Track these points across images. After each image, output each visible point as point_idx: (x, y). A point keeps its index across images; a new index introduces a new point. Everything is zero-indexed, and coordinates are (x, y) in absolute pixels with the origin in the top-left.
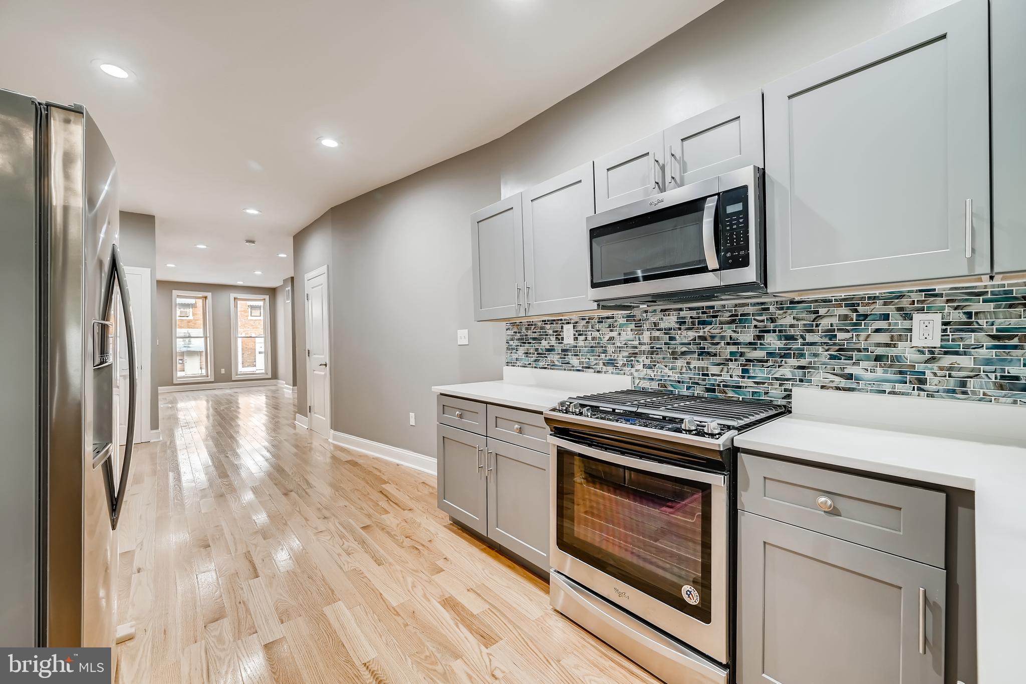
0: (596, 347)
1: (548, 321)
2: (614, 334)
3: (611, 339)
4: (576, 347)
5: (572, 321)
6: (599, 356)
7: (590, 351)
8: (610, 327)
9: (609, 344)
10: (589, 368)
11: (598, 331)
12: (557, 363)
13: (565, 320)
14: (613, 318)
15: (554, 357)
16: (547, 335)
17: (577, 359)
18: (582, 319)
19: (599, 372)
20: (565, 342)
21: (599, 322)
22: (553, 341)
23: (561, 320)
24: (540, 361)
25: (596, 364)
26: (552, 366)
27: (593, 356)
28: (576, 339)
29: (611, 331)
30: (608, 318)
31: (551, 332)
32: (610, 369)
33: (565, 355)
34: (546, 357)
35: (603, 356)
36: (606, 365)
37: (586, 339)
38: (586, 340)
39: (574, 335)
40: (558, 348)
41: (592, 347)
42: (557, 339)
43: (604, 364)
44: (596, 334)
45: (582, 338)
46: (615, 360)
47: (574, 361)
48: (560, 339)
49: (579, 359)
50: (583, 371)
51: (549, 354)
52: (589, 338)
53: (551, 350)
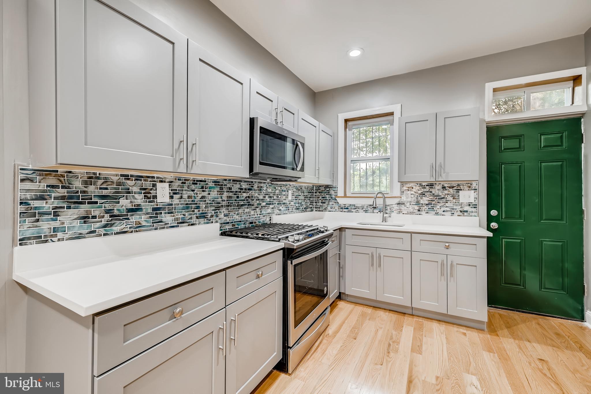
0: (191, 204)
1: (132, 176)
2: (205, 194)
3: (203, 197)
4: (172, 205)
5: (167, 180)
6: (193, 211)
7: (185, 208)
8: (202, 188)
9: (201, 201)
10: (183, 223)
11: (193, 191)
12: (144, 223)
13: (158, 178)
14: (205, 181)
15: (142, 218)
16: (129, 193)
17: (171, 216)
18: (179, 180)
19: (192, 225)
20: (159, 200)
21: (193, 184)
22: (139, 199)
23: (153, 177)
24: (116, 224)
25: (191, 218)
26: (138, 227)
27: (188, 211)
28: (171, 197)
29: (203, 191)
30: (201, 181)
31: (135, 189)
32: (202, 220)
33: (156, 214)
34: (128, 219)
35: (196, 211)
36: (199, 218)
37: (181, 197)
38: (181, 199)
39: (170, 193)
40: (148, 207)
41: (187, 204)
42: (146, 198)
43: (197, 218)
44: (192, 193)
45: (176, 197)
46: (206, 213)
47: (168, 218)
48: (151, 198)
49: (174, 216)
50: (178, 226)
51: (132, 215)
52: (185, 196)
53: (136, 210)
